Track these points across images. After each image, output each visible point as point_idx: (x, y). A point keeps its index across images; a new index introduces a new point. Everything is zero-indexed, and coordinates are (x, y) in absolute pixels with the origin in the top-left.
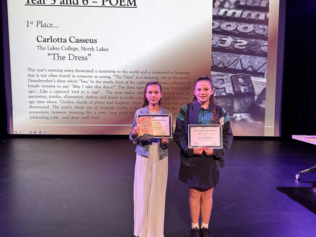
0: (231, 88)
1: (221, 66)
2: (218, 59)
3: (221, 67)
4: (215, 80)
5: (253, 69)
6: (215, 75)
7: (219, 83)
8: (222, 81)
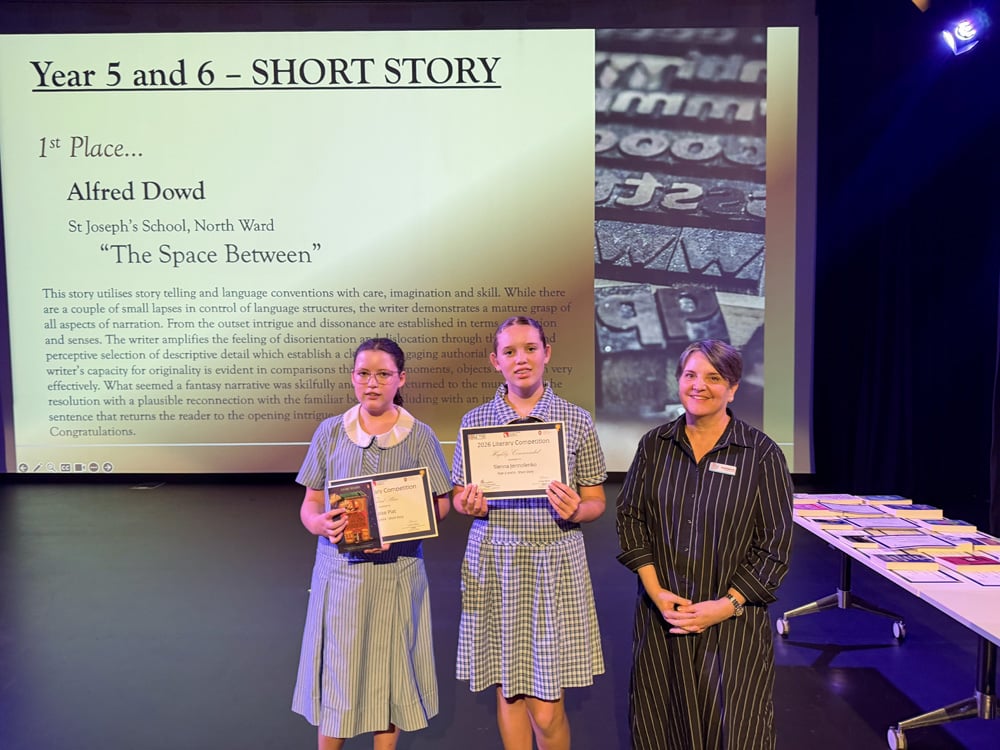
0: (657, 329)
1: (624, 261)
2: (616, 242)
3: (625, 267)
4: (607, 305)
5: (721, 269)
6: (607, 290)
7: (620, 314)
8: (630, 308)
